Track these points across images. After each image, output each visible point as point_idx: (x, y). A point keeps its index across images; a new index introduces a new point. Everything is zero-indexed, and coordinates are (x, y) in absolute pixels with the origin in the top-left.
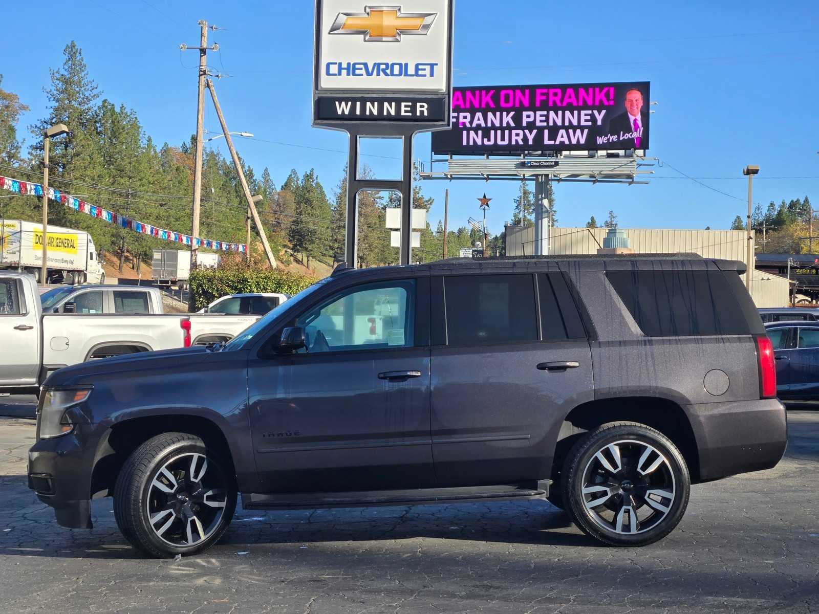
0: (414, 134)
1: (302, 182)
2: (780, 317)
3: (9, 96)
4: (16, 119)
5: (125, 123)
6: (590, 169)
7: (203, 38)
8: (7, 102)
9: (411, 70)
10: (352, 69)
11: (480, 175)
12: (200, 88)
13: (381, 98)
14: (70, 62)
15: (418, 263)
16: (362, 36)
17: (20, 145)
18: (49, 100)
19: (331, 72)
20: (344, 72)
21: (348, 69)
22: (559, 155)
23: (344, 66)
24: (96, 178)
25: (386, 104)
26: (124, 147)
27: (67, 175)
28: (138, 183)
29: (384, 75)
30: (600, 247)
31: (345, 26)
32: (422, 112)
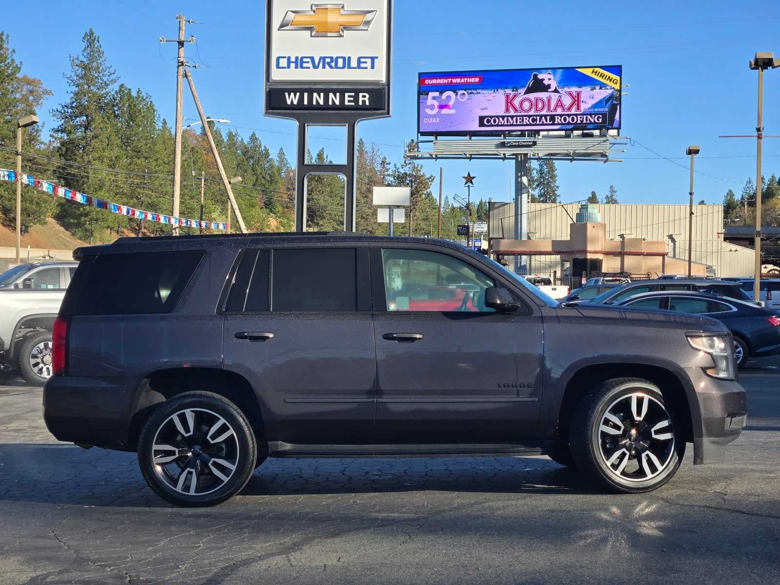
0: (356, 123)
1: (316, 161)
2: (666, 288)
3: (32, 82)
4: (40, 103)
5: (141, 106)
6: (566, 148)
7: (181, 31)
8: (31, 88)
9: (354, 63)
10: (299, 63)
11: (462, 155)
12: (179, 77)
13: (326, 89)
14: (89, 49)
15: (426, 237)
16: (309, 32)
17: (40, 128)
18: (70, 86)
19: (281, 66)
20: (293, 65)
21: (296, 62)
22: (537, 135)
23: (293, 59)
24: (114, 159)
25: (331, 95)
26: (141, 129)
27: (86, 157)
28: (154, 163)
29: (329, 68)
30: (573, 221)
31: (293, 23)
32: (364, 102)
